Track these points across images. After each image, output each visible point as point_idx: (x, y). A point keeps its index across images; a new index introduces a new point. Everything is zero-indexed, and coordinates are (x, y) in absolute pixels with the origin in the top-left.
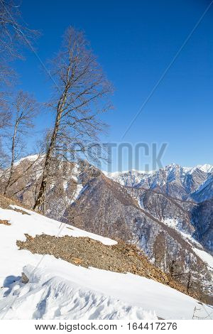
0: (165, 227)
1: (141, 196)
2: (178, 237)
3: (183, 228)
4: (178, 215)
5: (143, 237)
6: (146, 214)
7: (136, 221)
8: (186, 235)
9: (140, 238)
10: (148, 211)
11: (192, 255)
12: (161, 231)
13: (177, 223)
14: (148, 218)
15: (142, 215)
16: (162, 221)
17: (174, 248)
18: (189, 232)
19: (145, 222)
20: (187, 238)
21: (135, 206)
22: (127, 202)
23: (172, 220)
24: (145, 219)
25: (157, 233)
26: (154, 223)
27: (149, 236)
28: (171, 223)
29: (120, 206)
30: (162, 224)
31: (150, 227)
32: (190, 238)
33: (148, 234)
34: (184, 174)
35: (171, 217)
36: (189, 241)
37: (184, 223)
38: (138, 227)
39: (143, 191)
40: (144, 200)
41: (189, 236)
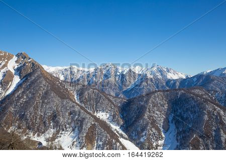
0: (97, 119)
1: (78, 91)
2: (107, 128)
3: (113, 121)
4: (110, 109)
5: (77, 128)
6: (81, 107)
7: (70, 114)
8: (115, 127)
9: (73, 130)
10: (83, 105)
11: (118, 144)
12: (93, 123)
13: (108, 116)
14: (82, 111)
15: (77, 108)
16: (95, 114)
17: (104, 139)
18: (118, 124)
19: (79, 115)
20: (116, 130)
21: (71, 100)
22: (64, 95)
23: (104, 114)
24: (80, 112)
25: (89, 125)
26: (88, 116)
27: (82, 128)
28: (103, 116)
29: (57, 100)
30: (95, 117)
31: (84, 119)
32: (118, 130)
33: (81, 126)
34: (118, 74)
35: (103, 111)
36: (117, 132)
37: (114, 116)
38: (72, 119)
39: (79, 87)
40: (81, 94)
41: (118, 128)
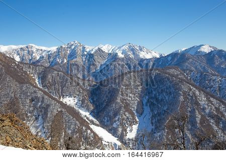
0: (64, 105)
1: (39, 74)
2: (76, 115)
3: (82, 106)
4: (78, 93)
5: (40, 117)
6: (45, 93)
7: (32, 100)
8: (84, 113)
9: (37, 119)
10: (46, 90)
11: (89, 131)
12: (59, 110)
13: (76, 101)
14: (46, 97)
15: (40, 94)
16: (61, 100)
17: (72, 126)
18: (88, 110)
19: (42, 102)
20: (86, 116)
21: (32, 85)
22: (23, 79)
23: (71, 99)
24: (43, 98)
25: (55, 112)
26: (53, 102)
27: (47, 117)
28: (70, 101)
29: (14, 85)
30: (61, 103)
31: (48, 106)
32: (88, 116)
33: (46, 114)
34: (86, 53)
35: (70, 96)
36: (87, 118)
37: (83, 101)
38: (35, 107)
39: (41, 69)
40: (43, 78)
41: (87, 114)
